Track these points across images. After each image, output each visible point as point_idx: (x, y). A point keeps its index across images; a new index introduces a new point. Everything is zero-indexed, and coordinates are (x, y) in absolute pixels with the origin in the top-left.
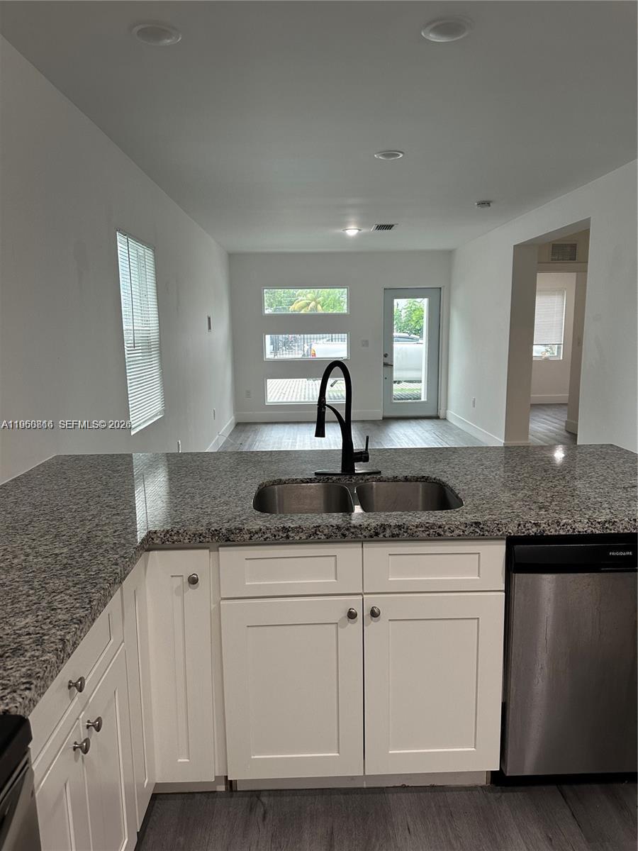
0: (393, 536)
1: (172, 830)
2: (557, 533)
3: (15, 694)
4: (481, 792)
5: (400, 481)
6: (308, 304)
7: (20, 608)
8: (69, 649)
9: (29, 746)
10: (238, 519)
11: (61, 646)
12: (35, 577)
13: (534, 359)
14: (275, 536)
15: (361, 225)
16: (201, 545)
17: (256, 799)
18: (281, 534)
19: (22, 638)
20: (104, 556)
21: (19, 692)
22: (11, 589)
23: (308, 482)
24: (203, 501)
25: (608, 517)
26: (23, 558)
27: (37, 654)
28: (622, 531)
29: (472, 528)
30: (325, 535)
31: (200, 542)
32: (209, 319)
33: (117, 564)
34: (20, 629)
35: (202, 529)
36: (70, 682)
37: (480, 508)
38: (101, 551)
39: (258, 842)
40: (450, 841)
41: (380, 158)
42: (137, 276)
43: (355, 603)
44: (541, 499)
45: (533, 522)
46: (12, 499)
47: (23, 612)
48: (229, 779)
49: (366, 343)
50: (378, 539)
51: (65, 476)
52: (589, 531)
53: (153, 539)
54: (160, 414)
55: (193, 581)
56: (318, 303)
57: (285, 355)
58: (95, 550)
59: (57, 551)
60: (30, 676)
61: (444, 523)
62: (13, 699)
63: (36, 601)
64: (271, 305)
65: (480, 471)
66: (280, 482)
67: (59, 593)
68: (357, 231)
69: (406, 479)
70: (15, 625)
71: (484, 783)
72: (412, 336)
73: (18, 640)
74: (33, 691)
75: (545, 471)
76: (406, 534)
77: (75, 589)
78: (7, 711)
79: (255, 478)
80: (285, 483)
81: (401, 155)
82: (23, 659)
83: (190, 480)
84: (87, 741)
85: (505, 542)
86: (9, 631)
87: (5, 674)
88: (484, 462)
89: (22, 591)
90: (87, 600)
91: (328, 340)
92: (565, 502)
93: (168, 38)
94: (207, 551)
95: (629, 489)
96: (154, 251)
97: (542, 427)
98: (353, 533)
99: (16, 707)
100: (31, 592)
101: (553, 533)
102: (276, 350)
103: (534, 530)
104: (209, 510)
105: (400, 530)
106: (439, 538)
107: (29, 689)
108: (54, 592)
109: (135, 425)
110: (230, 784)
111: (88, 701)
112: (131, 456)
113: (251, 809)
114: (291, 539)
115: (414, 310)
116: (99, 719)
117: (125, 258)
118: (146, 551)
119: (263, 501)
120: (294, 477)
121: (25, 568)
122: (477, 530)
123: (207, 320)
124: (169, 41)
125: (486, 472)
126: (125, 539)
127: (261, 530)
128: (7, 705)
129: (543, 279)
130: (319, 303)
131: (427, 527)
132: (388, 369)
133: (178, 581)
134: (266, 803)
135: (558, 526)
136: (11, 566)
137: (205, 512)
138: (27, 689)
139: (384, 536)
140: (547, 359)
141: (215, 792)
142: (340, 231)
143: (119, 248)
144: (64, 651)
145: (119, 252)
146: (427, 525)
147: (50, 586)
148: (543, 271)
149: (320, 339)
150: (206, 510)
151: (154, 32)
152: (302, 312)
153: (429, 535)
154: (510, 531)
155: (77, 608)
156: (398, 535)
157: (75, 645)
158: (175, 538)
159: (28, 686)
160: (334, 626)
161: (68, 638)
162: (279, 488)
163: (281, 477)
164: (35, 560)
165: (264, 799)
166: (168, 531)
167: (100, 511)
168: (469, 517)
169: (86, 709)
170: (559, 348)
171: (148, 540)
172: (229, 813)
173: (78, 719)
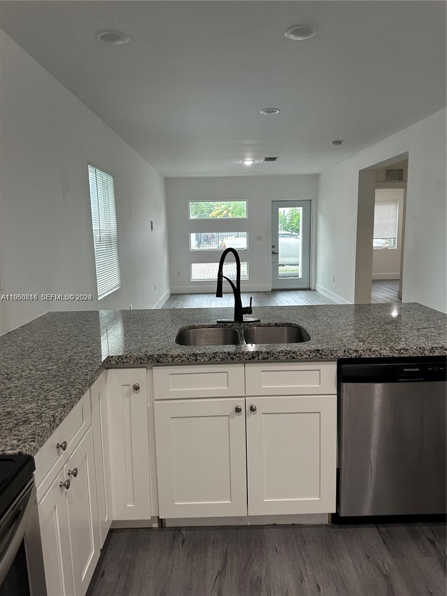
0: (264, 359)
1: (123, 551)
2: (370, 357)
3: (25, 444)
4: (325, 528)
5: (272, 326)
6: (222, 212)
7: (27, 399)
8: (57, 422)
9: (34, 473)
10: (165, 349)
11: (52, 419)
12: (36, 382)
13: (374, 249)
14: (188, 359)
15: (255, 157)
16: (141, 365)
17: (178, 532)
18: (192, 358)
19: (29, 415)
20: (79, 371)
21: (27, 443)
22: (21, 389)
23: (212, 327)
24: (143, 338)
25: (403, 346)
26: (28, 372)
27: (38, 423)
28: (412, 355)
29: (315, 353)
30: (220, 358)
31: (141, 363)
32: (152, 222)
33: (87, 375)
34: (28, 410)
35: (141, 355)
36: (58, 444)
37: (321, 342)
38: (78, 367)
39: (178, 558)
40: (303, 558)
41: (264, 113)
42: (102, 194)
43: (240, 403)
44: (361, 336)
45: (354, 349)
46: (20, 338)
47: (29, 402)
48: (160, 518)
49: (260, 238)
50: (254, 361)
51: (54, 324)
52: (391, 356)
53: (110, 361)
54: (118, 287)
55: (136, 388)
56: (228, 211)
57: (205, 247)
58: (74, 367)
59: (50, 368)
60: (34, 434)
61: (297, 350)
62: (25, 447)
63: (37, 395)
64: (196, 213)
65: (325, 319)
66: (194, 327)
67: (51, 391)
68: (252, 162)
69: (276, 325)
70: (24, 408)
71: (327, 523)
72: (294, 233)
73: (26, 416)
74: (36, 443)
75: (368, 319)
76: (272, 358)
77: (61, 389)
78: (21, 452)
79: (177, 325)
80: (197, 328)
81: (278, 112)
82: (30, 426)
83: (135, 326)
84: (68, 481)
85: (336, 363)
86: (21, 412)
87: (19, 434)
88: (329, 314)
89: (28, 390)
90: (69, 395)
91: (236, 237)
92: (377, 337)
93: (120, 41)
94: (145, 369)
95: (421, 330)
96: (113, 177)
97: (381, 295)
98: (238, 357)
99: (26, 450)
100: (34, 390)
101: (367, 357)
102: (199, 244)
103: (355, 354)
104: (147, 344)
105: (269, 355)
106: (293, 360)
107: (34, 441)
108: (48, 390)
109: (100, 294)
110: (161, 522)
111: (69, 458)
112: (98, 312)
113: (175, 538)
114: (198, 361)
115: (296, 215)
116: (76, 469)
117: (94, 182)
118: (106, 369)
119: (182, 339)
120: (203, 324)
121: (30, 377)
122: (318, 355)
123: (150, 223)
124: (121, 42)
125: (329, 320)
126: (93, 361)
127: (179, 355)
128: (21, 449)
129: (379, 193)
130: (230, 211)
131: (286, 353)
132: (275, 256)
133: (126, 389)
134: (185, 534)
135: (370, 352)
136: (21, 376)
137: (144, 345)
138: (32, 441)
139: (258, 359)
140: (386, 248)
141: (151, 528)
142: (241, 162)
143: (90, 176)
144: (55, 422)
145: (90, 178)
146: (286, 352)
147: (46, 387)
148: (379, 187)
149: (229, 236)
150: (145, 344)
151: (112, 37)
152: (218, 217)
153: (287, 358)
154: (339, 355)
155: (62, 399)
156: (267, 358)
157: (61, 420)
158: (124, 360)
159: (33, 439)
160: (227, 417)
161: (57, 414)
162: (193, 331)
163: (194, 324)
164: (36, 373)
165: (184, 532)
166: (120, 356)
167: (77, 345)
168: (313, 346)
169: (68, 462)
170: (394, 241)
171: (107, 361)
172: (160, 541)
173: (63, 468)
